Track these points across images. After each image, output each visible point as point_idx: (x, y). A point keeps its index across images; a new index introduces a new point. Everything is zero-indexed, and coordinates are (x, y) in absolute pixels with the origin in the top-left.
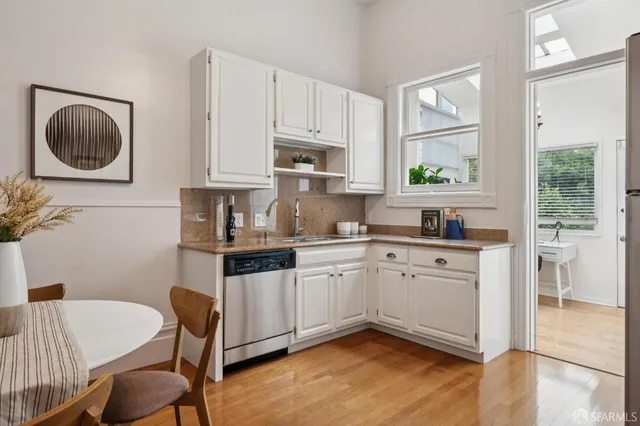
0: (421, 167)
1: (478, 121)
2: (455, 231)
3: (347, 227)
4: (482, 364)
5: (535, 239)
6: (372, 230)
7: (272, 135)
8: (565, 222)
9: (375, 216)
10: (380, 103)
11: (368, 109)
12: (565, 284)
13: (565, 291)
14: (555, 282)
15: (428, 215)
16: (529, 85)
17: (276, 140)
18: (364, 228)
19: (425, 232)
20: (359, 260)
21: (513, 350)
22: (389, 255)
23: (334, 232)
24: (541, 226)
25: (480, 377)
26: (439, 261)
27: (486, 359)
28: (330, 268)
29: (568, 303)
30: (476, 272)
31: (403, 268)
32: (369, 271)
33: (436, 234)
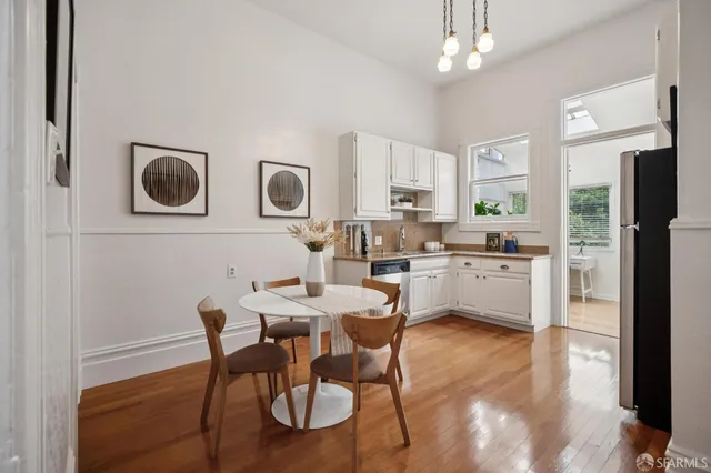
0: (482, 203)
1: (526, 172)
2: (511, 247)
3: (432, 245)
4: (533, 333)
5: (567, 254)
6: (448, 247)
7: (390, 184)
8: (587, 241)
9: (450, 238)
10: (454, 158)
11: (446, 163)
12: (587, 286)
13: (587, 291)
14: (580, 285)
15: (491, 237)
16: (563, 150)
17: (392, 187)
18: (443, 246)
19: (489, 248)
20: (445, 268)
21: (553, 326)
22: (466, 264)
23: (423, 249)
24: (571, 244)
25: (532, 341)
26: (503, 267)
27: (536, 330)
28: (428, 272)
29: (589, 300)
30: (529, 274)
31: (478, 273)
32: (452, 274)
33: (497, 250)
